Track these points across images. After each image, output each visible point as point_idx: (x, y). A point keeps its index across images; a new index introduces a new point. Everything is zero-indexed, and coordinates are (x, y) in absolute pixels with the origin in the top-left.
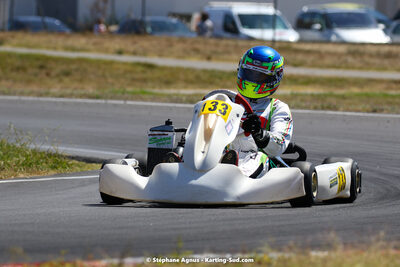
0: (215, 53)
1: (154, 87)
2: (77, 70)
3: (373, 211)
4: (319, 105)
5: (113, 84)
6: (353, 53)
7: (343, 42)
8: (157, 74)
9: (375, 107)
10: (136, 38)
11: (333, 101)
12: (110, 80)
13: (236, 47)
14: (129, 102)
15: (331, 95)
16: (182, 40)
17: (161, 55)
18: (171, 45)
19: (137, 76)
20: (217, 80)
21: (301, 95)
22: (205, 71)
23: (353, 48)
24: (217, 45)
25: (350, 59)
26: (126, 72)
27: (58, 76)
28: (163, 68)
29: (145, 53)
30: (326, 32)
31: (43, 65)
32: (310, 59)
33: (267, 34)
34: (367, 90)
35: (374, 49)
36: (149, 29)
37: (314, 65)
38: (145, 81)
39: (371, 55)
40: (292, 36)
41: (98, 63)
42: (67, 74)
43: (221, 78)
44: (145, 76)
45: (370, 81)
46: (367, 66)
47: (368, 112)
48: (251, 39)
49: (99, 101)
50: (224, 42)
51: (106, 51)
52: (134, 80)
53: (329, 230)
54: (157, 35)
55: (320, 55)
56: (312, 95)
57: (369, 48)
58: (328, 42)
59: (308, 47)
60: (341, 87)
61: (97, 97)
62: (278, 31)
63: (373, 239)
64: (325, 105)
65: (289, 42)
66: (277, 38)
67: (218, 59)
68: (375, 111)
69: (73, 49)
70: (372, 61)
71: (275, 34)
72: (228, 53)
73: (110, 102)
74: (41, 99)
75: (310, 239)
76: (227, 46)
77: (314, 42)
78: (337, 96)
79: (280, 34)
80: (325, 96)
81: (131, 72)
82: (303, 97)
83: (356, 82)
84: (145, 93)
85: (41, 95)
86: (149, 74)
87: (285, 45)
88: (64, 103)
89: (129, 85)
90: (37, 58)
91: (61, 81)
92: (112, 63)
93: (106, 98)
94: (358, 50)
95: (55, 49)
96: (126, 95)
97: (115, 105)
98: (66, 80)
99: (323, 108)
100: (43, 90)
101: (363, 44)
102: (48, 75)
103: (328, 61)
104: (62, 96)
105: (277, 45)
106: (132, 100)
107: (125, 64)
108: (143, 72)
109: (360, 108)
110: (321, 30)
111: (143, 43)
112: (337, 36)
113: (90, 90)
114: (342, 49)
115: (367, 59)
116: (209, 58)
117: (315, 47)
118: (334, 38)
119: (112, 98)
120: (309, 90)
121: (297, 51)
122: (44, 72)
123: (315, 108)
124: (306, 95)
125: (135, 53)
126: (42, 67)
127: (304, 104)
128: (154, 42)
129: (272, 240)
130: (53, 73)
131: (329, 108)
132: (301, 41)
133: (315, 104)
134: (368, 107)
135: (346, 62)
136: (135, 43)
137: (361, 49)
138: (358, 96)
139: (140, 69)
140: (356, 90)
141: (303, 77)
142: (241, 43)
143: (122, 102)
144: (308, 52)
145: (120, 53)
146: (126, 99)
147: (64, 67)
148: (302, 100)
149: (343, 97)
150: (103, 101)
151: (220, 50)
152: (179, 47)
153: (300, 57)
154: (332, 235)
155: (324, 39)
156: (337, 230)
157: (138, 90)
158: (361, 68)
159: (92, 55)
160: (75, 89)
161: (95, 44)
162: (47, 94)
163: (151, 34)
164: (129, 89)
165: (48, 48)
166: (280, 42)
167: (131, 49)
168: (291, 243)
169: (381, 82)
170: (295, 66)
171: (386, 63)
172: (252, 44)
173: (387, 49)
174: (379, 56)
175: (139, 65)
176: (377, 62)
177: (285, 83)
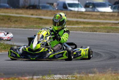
1: (42, 25)
2: (19, 20)
3: (108, 62)
4: (91, 30)
6: (101, 15)
7: (98, 12)
8: (43, 21)
9: (108, 31)
10: (37, 10)
11: (96, 29)
12: (29, 23)
14: (35, 30)
15: (95, 27)
16: (51, 11)
17: (44, 15)
18: (47, 13)
19: (37, 22)
21: (86, 27)
25: (101, 17)
26: (34, 21)
27: (14, 22)
28: (45, 19)
29: (39, 15)
30: (93, 8)
31: (9, 18)
32: (89, 17)
33: (76, 9)
34: (106, 26)
36: (41, 8)
37: (90, 18)
38: (40, 23)
39: (107, 16)
40: (83, 10)
41: (26, 18)
42: (16, 21)
45: (107, 23)
46: (106, 19)
47: (106, 32)
48: (71, 10)
49: (26, 29)
51: (28, 14)
53: (94, 68)
54: (43, 10)
55: (92, 15)
56: (89, 27)
57: (106, 13)
58: (94, 11)
59: (88, 13)
60: (98, 25)
61: (25, 28)
62: (79, 8)
63: (107, 70)
64: (93, 30)
65: (83, 12)
66: (79, 10)
68: (108, 32)
69: (18, 14)
70: (107, 17)
71: (78, 9)
74: (9, 29)
75: (89, 70)
77: (90, 11)
78: (97, 28)
79: (80, 9)
80: (93, 28)
82: (87, 28)
83: (103, 24)
84: (39, 27)
85: (8, 27)
86: (41, 21)
87: (81, 12)
88: (16, 30)
89: (35, 24)
90: (7, 16)
91: (15, 23)
92: (30, 18)
93: (28, 28)
94: (103, 14)
95: (13, 13)
96: (34, 28)
97: (31, 30)
98: (16, 23)
99: (93, 31)
100: (9, 26)
101: (105, 12)
102: (11, 21)
103: (94, 17)
104: (15, 28)
105: (79, 12)
106: (36, 29)
107: (34, 18)
108: (39, 21)
109: (104, 31)
110: (92, 8)
111: (39, 12)
112: (97, 10)
113: (23, 26)
115: (106, 17)
117: (90, 13)
118: (96, 10)
119: (30, 28)
120: (89, 26)
121: (85, 14)
122: (10, 20)
123: (90, 31)
124: (88, 27)
125: (36, 15)
126: (9, 19)
127: (87, 30)
128: (42, 12)
129: (77, 71)
130: (12, 21)
131: (94, 31)
132: (86, 11)
133: (90, 30)
134: (106, 31)
135: (99, 17)
136: (37, 12)
137: (104, 13)
138: (103, 28)
139: (38, 20)
140: (102, 26)
141: (87, 22)
142: (68, 12)
143: (33, 30)
144: (88, 15)
145: (32, 15)
146: (34, 29)
147: (16, 19)
148: (87, 29)
149: (99, 28)
150: (27, 29)
152: (50, 13)
153: (86, 16)
154: (95, 69)
155: (93, 11)
156: (97, 68)
157: (38, 26)
158: (104, 19)
159: (24, 16)
160: (19, 25)
161: (25, 12)
162: (11, 27)
163: (41, 9)
164: (35, 26)
165: (11, 13)
166: (80, 11)
167: (36, 13)
168: (83, 72)
169: (110, 23)
170: (84, 19)
171: (111, 18)
172: (72, 12)
173: (112, 13)
174: (109, 15)
175: (38, 18)
176: (109, 17)
177: (81, 24)
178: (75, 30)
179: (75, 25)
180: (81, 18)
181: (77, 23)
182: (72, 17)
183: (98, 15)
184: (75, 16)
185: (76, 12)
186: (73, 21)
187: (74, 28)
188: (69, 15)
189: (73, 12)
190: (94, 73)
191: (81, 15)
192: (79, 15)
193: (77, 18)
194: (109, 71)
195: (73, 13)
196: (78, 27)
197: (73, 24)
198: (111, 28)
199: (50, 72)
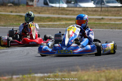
0: (41, 11)
3: (91, 59)
5: (10, 22)
6: (84, 11)
7: (81, 7)
9: (91, 27)
12: (9, 21)
13: (48, 9)
18: (27, 9)
19: (17, 19)
20: (42, 20)
21: (69, 24)
22: (38, 17)
23: (84, 9)
24: (42, 9)
26: (13, 18)
29: (19, 12)
30: (76, 4)
32: (71, 13)
33: (57, 5)
35: (90, 9)
39: (90, 11)
40: (65, 6)
41: (5, 15)
43: (43, 19)
44: (20, 19)
50: (44, 8)
51: (7, 12)
52: (16, 20)
55: (74, 11)
57: (89, 9)
58: (76, 7)
59: (70, 9)
61: (5, 26)
63: (90, 68)
65: (64, 8)
67: (42, 13)
70: (90, 13)
71: (60, 5)
72: (45, 11)
73: (8, 27)
76: (45, 9)
77: (72, 7)
81: (15, 18)
87: (63, 8)
89: (15, 22)
92: (9, 15)
93: (7, 26)
94: (86, 10)
96: (13, 25)
97: (10, 28)
103: (76, 13)
105: (60, 8)
106: (15, 27)
107: (13, 15)
108: (19, 18)
110: (74, 3)
113: (2, 24)
114: (80, 9)
115: (88, 12)
116: (39, 13)
117: (72, 9)
118: (78, 6)
119: (9, 26)
120: (71, 22)
121: (67, 10)
125: (16, 12)
128: (22, 8)
132: (68, 7)
135: (82, 13)
136: (16, 9)
137: (87, 9)
139: (18, 17)
141: (69, 18)
142: (49, 8)
143: (12, 27)
144: (70, 10)
145: (12, 12)
151: (43, 10)
153: (68, 12)
157: (18, 23)
161: (3, 9)
164: (15, 23)
167: (15, 11)
168: (65, 70)
169: (93, 19)
170: (66, 15)
171: (94, 13)
172: (53, 8)
173: (95, 9)
174: (92, 11)
175: (17, 15)
176: (92, 13)
177: (63, 20)
178: (57, 26)
179: (57, 22)
180: (62, 14)
181: (59, 19)
182: (54, 14)
183: (80, 11)
184: (57, 12)
185: (57, 8)
186: (54, 18)
187: (56, 25)
188: (51, 11)
189: (55, 8)
190: (77, 70)
191: (62, 12)
192: (60, 12)
193: (59, 14)
194: (92, 68)
195: (55, 10)
196: (59, 24)
197: (55, 21)
198: (95, 23)
199: (31, 71)
